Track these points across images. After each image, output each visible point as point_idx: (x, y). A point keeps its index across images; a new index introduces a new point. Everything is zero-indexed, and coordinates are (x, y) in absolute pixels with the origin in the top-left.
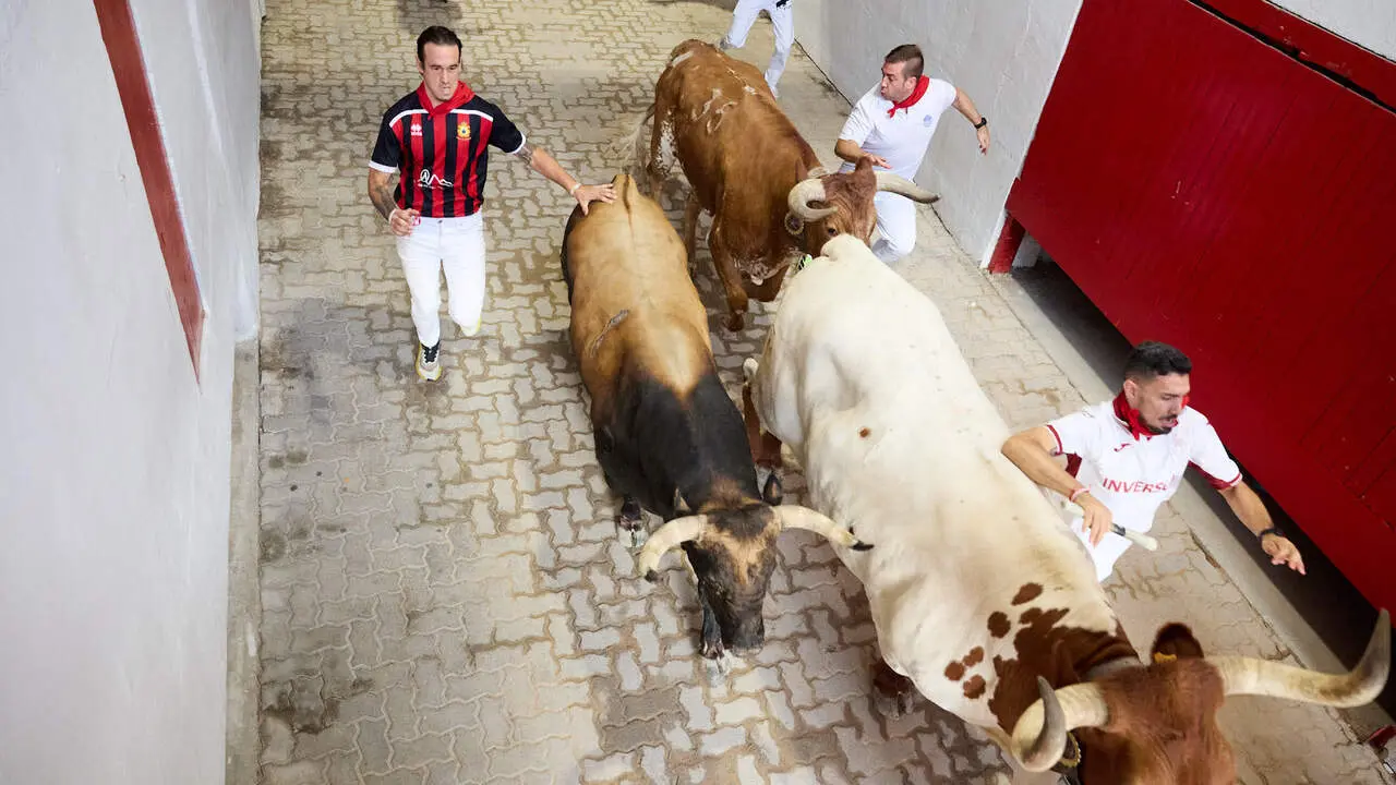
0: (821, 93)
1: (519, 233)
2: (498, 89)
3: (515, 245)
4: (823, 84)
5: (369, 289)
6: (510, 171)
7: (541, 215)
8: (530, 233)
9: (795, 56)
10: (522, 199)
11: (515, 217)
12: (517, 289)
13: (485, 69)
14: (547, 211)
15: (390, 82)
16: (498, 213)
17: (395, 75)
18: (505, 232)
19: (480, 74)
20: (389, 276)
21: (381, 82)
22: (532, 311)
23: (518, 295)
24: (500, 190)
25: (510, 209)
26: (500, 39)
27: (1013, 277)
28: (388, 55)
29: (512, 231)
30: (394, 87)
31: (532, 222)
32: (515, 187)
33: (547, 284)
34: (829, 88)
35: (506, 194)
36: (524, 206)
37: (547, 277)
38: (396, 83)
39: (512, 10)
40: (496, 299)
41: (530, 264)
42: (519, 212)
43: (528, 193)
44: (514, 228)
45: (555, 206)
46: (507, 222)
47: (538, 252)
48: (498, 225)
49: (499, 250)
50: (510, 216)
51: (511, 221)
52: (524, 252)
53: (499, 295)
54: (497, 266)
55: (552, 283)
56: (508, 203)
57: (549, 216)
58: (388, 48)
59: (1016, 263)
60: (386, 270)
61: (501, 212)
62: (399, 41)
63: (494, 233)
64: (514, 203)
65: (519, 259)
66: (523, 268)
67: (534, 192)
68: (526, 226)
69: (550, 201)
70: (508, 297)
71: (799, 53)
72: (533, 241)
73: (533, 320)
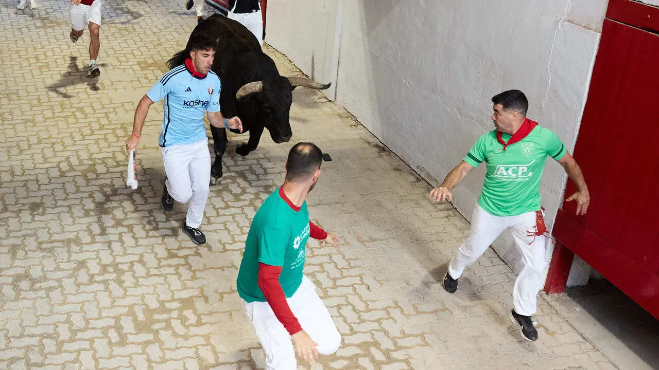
0: (376, 155)
1: (131, 291)
2: (109, 176)
3: (129, 301)
4: (377, 146)
5: (10, 345)
6: (121, 241)
7: (148, 275)
8: (140, 291)
9: (351, 126)
10: (132, 263)
11: (128, 279)
12: (131, 338)
13: (98, 161)
14: (153, 271)
15: (23, 178)
16: (114, 276)
17: (27, 172)
18: (120, 292)
19: (94, 165)
20: (26, 333)
21: (16, 178)
22: (145, 356)
23: (133, 343)
24: (114, 256)
25: (123, 272)
26: (108, 136)
27: (569, 295)
28: (21, 157)
29: (125, 289)
30: (27, 181)
31: (141, 281)
32: (125, 253)
33: (156, 332)
34: (383, 149)
35: (119, 259)
36: (134, 268)
37: (156, 326)
38: (28, 177)
39: (116, 113)
40: (114, 348)
41: (141, 317)
42: (131, 273)
43: (137, 258)
44: (126, 288)
45: (159, 267)
46: (120, 282)
47: (147, 306)
48: (113, 286)
49: (115, 306)
50: (123, 278)
51: (124, 282)
52: (136, 307)
53: (117, 344)
54: (113, 321)
55: (161, 331)
56: (120, 267)
57: (155, 275)
58: (21, 151)
59: (569, 283)
60: (23, 328)
61: (115, 275)
62: (30, 146)
63: (111, 292)
64: (125, 267)
65: (131, 313)
66: (135, 320)
67: (142, 255)
68: (136, 285)
69: (155, 263)
70: (123, 346)
71: (354, 123)
72: (143, 297)
73: (146, 364)
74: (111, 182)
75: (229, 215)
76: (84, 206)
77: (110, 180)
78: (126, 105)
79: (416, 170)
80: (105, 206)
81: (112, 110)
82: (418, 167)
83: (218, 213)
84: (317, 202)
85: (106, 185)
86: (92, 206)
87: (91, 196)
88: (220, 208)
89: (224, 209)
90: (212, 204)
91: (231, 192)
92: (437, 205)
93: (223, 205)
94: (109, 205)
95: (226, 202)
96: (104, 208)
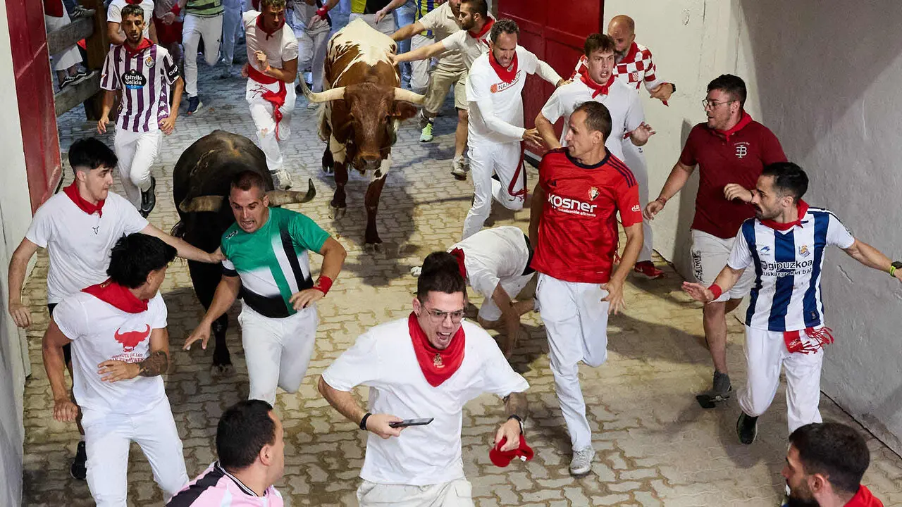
74: (338, 448)
75: (540, 502)
76: (293, 489)
77: (336, 444)
78: (361, 317)
79: (862, 422)
80: (328, 489)
81: (337, 326)
82: (864, 416)
83: (521, 498)
84: (692, 479)
85: (330, 454)
86: (306, 489)
87: (304, 472)
88: (525, 490)
89: (531, 491)
90: (511, 483)
91: (541, 462)
92: (898, 481)
93: (529, 485)
94: (333, 487)
95: (534, 481)
96: (326, 492)
